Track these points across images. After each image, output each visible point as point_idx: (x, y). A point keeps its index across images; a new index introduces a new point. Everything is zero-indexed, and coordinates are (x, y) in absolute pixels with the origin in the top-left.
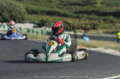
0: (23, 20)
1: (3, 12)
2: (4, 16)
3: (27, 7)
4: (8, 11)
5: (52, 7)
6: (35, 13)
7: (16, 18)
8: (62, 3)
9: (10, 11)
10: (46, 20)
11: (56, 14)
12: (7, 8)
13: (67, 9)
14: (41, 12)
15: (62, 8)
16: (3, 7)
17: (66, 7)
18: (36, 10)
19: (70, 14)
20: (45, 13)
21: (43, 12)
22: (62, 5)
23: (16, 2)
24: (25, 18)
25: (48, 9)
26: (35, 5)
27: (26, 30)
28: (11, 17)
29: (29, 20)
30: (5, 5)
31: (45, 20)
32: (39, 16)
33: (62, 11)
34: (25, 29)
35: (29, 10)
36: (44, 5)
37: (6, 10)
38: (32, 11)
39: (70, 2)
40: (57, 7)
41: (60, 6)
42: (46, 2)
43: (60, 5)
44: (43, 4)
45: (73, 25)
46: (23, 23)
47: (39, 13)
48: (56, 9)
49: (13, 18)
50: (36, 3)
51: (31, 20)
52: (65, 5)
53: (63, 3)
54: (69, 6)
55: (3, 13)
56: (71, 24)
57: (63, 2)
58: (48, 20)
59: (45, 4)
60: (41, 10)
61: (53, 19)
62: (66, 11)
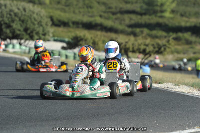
0: (44, 35)
1: (13, 21)
2: (14, 30)
3: (52, 14)
4: (20, 20)
5: (92, 17)
6: (65, 24)
7: (35, 33)
8: (108, 10)
9: (23, 21)
11: (99, 28)
12: (20, 15)
13: (116, 19)
14: (74, 23)
15: (108, 19)
16: (12, 14)
17: (115, 17)
18: (66, 21)
19: (120, 27)
20: (81, 26)
21: (77, 24)
22: (108, 12)
23: (34, 6)
24: (49, 32)
25: (86, 19)
26: (65, 12)
28: (26, 30)
29: (55, 36)
30: (16, 11)
31: (81, 37)
32: (71, 30)
33: (109, 23)
35: (55, 20)
36: (80, 12)
37: (17, 19)
38: (60, 21)
39: (121, 9)
40: (101, 16)
41: (106, 15)
42: (84, 8)
43: (105, 12)
44: (77, 11)
45: (126, 46)
46: (45, 40)
47: (71, 25)
48: (99, 20)
49: (29, 32)
50: (67, 9)
51: (58, 37)
52: (114, 14)
54: (119, 15)
55: (12, 24)
57: (110, 8)
58: (85, 36)
59: (82, 10)
60: (74, 20)
62: (115, 23)
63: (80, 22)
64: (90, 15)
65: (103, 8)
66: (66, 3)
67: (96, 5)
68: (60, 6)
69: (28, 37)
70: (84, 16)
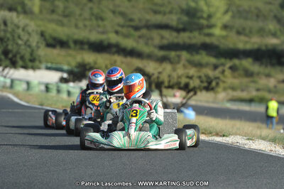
0: (32, 60)
3: (43, 28)
5: (103, 33)
7: (18, 56)
8: (128, 23)
9: (2, 40)
10: (92, 65)
11: (114, 50)
13: (140, 37)
14: (76, 42)
15: (127, 36)
17: (137, 34)
18: (64, 38)
19: (146, 50)
20: (86, 47)
21: (81, 44)
22: (128, 26)
23: (18, 17)
24: (39, 56)
25: (94, 37)
26: (62, 25)
27: (43, 88)
28: (6, 53)
29: (47, 62)
31: (89, 64)
32: (71, 52)
33: (129, 43)
34: (40, 83)
35: (47, 37)
36: (85, 26)
38: (55, 39)
39: (148, 21)
40: (117, 32)
41: (124, 30)
42: (90, 19)
43: (123, 26)
44: (81, 24)
45: (158, 77)
46: (34, 68)
47: (72, 45)
48: (113, 38)
49: (10, 56)
50: (65, 20)
51: (52, 63)
52: (137, 28)
53: (132, 24)
54: (144, 31)
56: (153, 74)
57: (131, 20)
58: (95, 63)
59: (88, 23)
60: (76, 37)
61: (107, 62)
62: (138, 42)
63: (85, 40)
64: (100, 30)
65: (120, 20)
66: (64, 12)
67: (109, 15)
68: (55, 17)
69: (8, 62)
70: (90, 31)
